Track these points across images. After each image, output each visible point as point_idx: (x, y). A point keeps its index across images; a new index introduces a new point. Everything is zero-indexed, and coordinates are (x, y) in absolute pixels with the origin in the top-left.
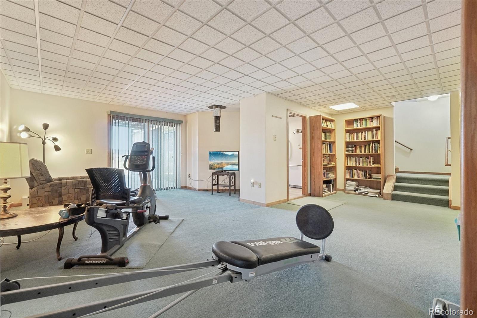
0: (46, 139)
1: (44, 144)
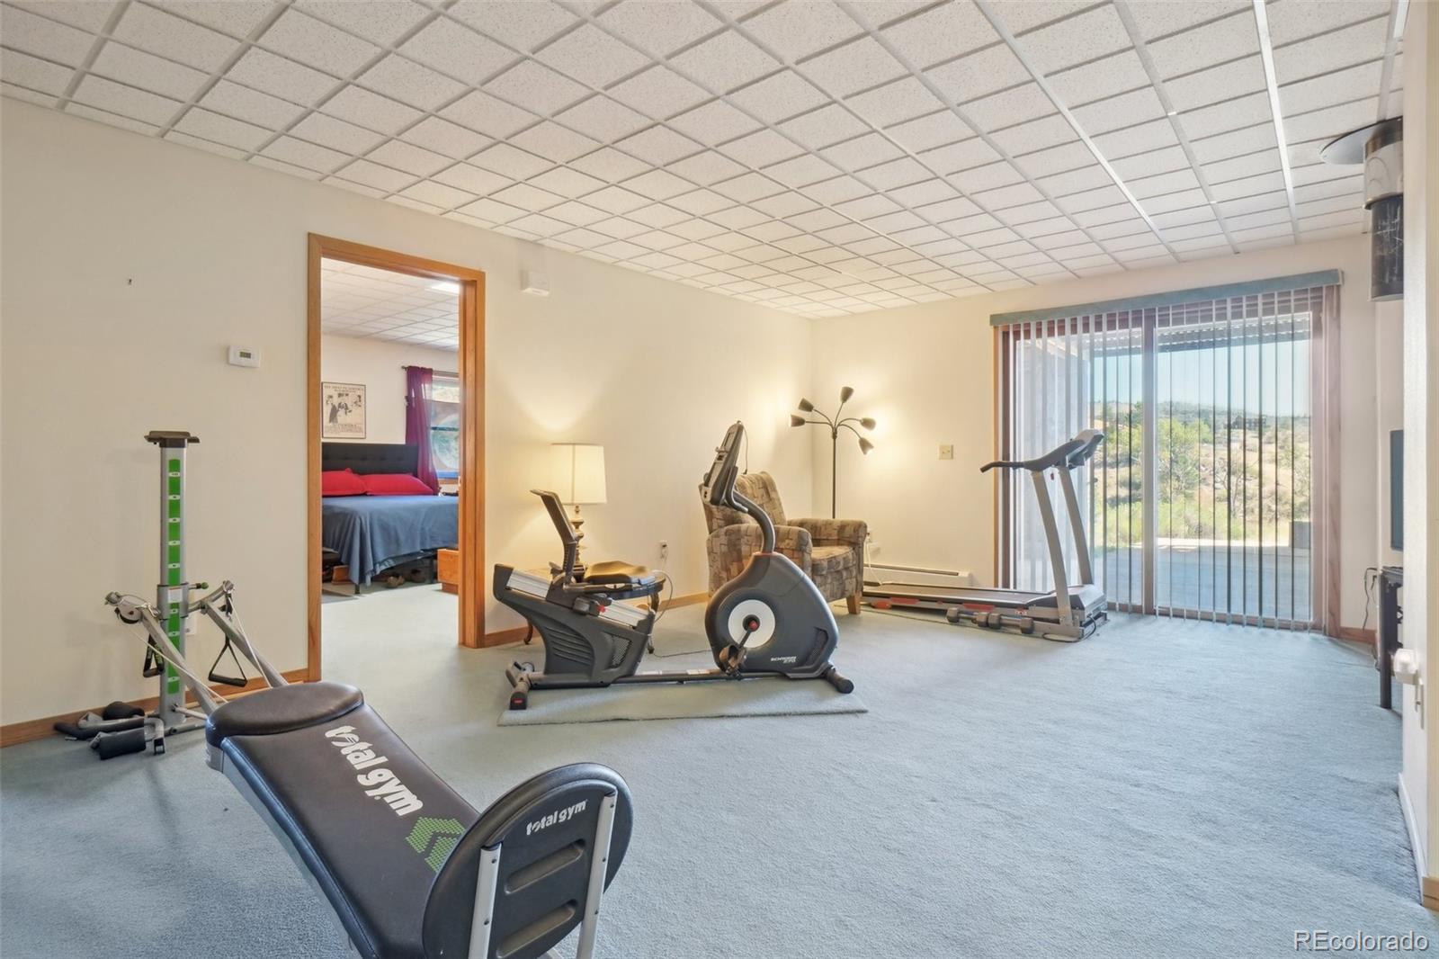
0: (839, 425)
1: (834, 437)
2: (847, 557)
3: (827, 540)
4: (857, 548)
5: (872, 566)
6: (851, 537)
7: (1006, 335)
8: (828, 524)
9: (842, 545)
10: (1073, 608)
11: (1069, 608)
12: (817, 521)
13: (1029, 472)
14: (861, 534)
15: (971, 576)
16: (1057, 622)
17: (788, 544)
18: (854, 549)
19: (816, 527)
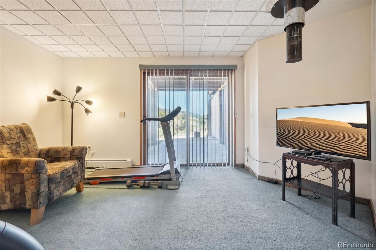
0: (75, 102)
1: (72, 107)
2: (75, 166)
3: (64, 157)
4: (81, 160)
5: (91, 161)
6: (78, 155)
7: (144, 73)
8: (65, 149)
9: (73, 159)
10: (176, 173)
11: (175, 174)
12: (59, 148)
13: (160, 122)
14: (84, 153)
15: (132, 160)
16: (170, 180)
17: (27, 170)
18: (79, 161)
19: (57, 151)
